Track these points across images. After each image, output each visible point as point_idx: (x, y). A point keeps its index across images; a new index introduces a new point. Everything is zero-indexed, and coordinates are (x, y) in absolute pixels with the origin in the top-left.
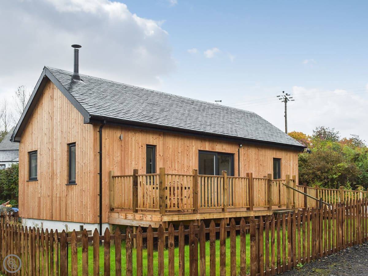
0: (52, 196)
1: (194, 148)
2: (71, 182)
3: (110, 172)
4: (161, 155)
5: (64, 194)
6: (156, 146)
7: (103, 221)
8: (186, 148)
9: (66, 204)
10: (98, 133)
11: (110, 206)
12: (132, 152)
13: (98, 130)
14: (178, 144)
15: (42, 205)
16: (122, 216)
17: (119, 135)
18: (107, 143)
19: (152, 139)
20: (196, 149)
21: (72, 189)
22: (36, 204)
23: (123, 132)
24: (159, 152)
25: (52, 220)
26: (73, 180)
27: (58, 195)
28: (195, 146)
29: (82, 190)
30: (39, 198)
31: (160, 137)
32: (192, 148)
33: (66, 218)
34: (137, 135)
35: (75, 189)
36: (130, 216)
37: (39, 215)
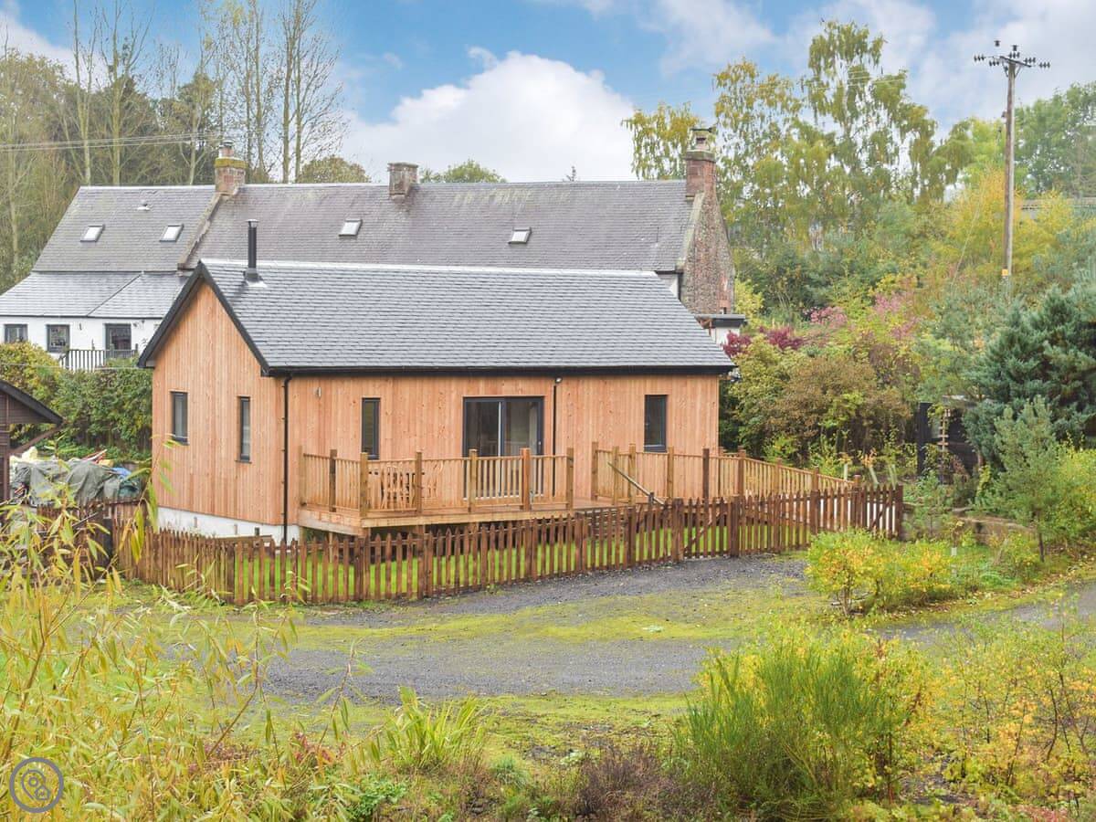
0: (213, 477)
1: (454, 395)
2: (243, 458)
3: (300, 448)
4: (389, 413)
5: (233, 476)
6: (379, 399)
7: (288, 522)
8: (438, 395)
9: (236, 491)
10: (283, 390)
11: (301, 499)
12: (336, 413)
13: (283, 384)
14: (422, 390)
15: (195, 487)
16: (315, 515)
17: (315, 390)
18: (296, 403)
19: (372, 389)
20: (458, 395)
21: (245, 469)
22: (186, 484)
23: (322, 383)
24: (385, 408)
25: (213, 515)
26: (245, 454)
27: (223, 476)
28: (455, 392)
29: (258, 473)
30: (192, 476)
31: (388, 384)
32: (450, 396)
33: (235, 514)
34: (346, 383)
35: (249, 471)
36: (325, 517)
37: (191, 502)
